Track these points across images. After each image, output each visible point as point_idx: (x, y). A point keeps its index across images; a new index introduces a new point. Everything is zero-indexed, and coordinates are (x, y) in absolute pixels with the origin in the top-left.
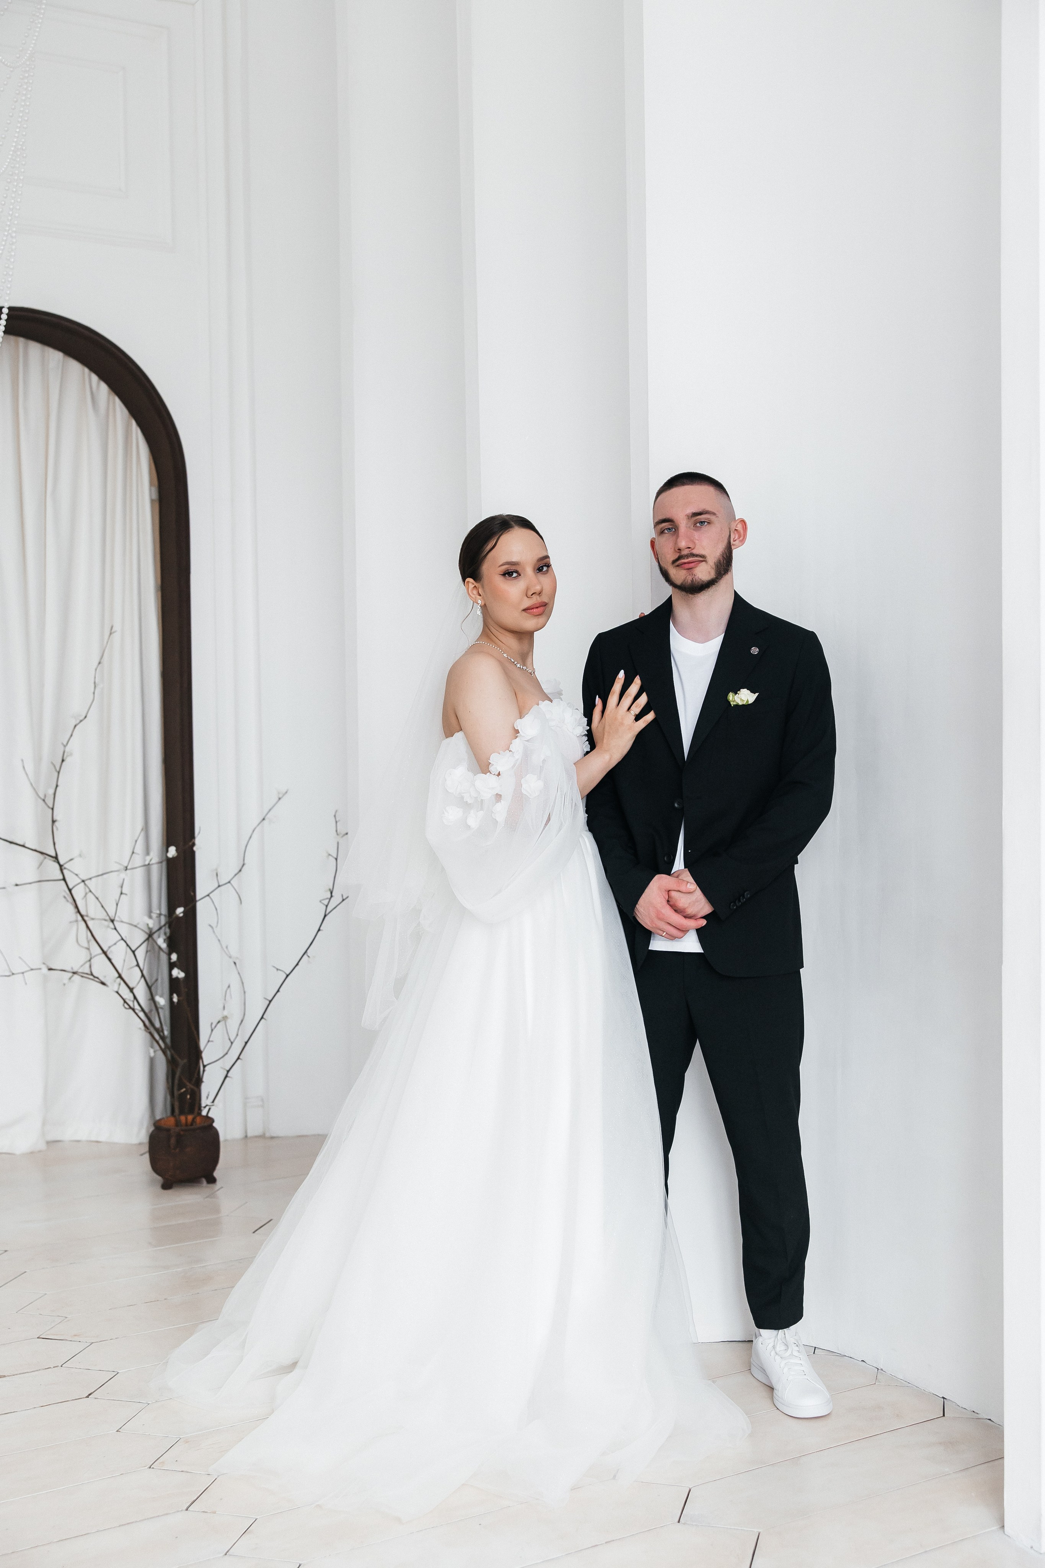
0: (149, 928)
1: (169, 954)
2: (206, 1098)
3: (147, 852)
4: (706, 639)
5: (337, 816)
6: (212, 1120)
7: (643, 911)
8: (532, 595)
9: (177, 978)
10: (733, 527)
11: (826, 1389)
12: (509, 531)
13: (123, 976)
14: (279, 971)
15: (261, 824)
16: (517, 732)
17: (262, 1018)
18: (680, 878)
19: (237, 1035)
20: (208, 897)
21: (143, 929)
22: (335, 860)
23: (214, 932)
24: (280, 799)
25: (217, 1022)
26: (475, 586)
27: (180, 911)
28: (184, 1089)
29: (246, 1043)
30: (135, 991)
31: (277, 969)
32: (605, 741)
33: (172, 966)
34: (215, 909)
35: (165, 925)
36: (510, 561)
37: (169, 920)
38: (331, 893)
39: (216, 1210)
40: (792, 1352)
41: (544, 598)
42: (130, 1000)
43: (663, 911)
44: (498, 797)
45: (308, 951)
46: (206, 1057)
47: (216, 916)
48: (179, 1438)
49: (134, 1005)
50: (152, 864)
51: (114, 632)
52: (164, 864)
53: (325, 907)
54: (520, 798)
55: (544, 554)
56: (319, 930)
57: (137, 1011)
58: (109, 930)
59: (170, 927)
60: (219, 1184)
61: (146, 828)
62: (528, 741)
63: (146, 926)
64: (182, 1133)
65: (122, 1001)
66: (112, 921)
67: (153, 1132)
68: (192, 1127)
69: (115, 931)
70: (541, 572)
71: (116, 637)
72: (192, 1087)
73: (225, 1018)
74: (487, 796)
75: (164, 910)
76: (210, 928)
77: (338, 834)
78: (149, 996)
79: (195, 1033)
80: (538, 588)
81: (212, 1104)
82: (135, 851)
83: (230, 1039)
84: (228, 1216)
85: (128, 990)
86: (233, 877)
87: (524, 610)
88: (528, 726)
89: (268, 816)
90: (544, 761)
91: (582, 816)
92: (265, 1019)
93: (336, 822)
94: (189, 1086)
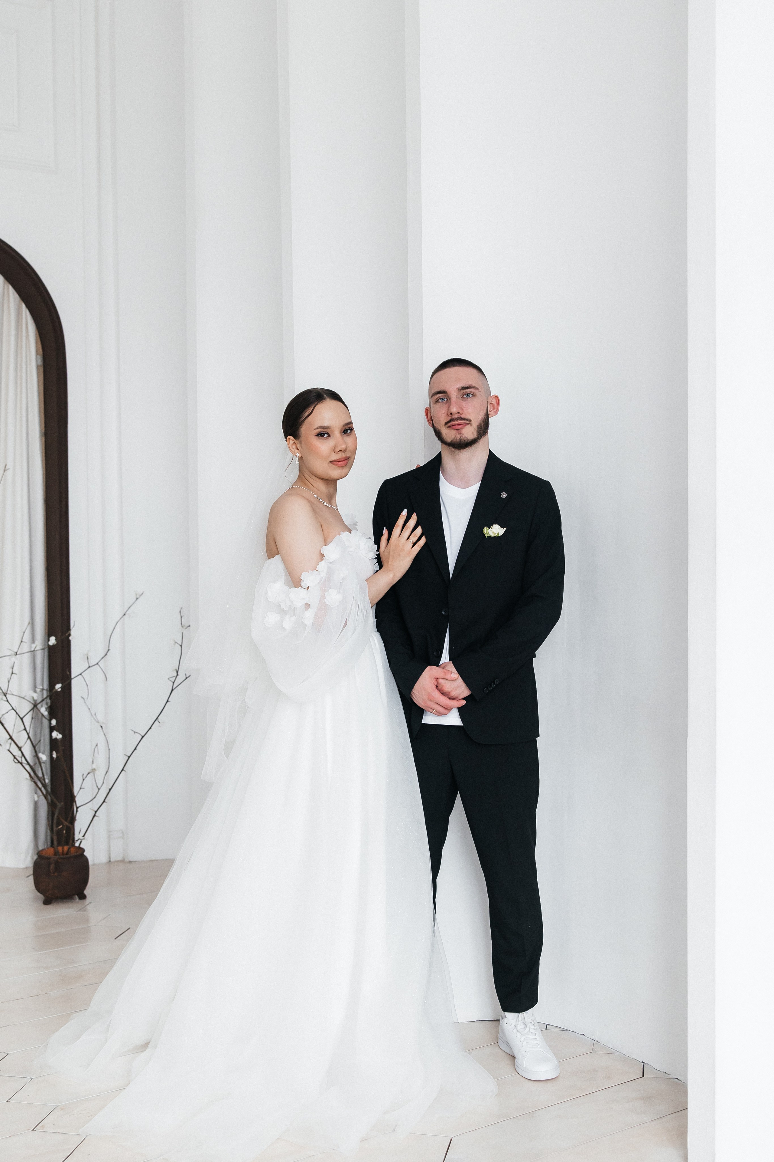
0: (34, 700)
1: (50, 720)
2: (78, 833)
3: (33, 641)
4: (467, 486)
5: (181, 612)
6: (83, 850)
7: (417, 694)
8: (338, 452)
9: (56, 739)
10: (490, 402)
11: (555, 1058)
12: (323, 402)
13: (14, 737)
14: (136, 734)
15: (122, 618)
16: (323, 555)
17: (123, 770)
18: (446, 668)
19: (103, 783)
20: (80, 676)
21: (30, 701)
22: (180, 647)
23: (85, 702)
24: (137, 599)
25: (88, 773)
26: (294, 442)
27: (58, 687)
28: (61, 826)
29: (110, 790)
30: (23, 749)
31: (135, 732)
32: (390, 562)
33: (52, 729)
34: (86, 685)
35: (46, 698)
36: (323, 425)
37: (50, 693)
38: (177, 672)
39: (86, 920)
40: (529, 1030)
41: (348, 454)
42: (19, 757)
43: (433, 694)
44: (307, 606)
45: (159, 718)
46: (79, 801)
47: (87, 690)
48: (56, 1105)
49: (22, 761)
50: (37, 650)
51: (7, 470)
52: (46, 650)
53: (172, 683)
54: (324, 608)
55: (349, 421)
56: (167, 701)
57: (24, 765)
58: (3, 702)
59: (50, 699)
60: (88, 900)
61: (32, 623)
62: (330, 563)
63: (32, 698)
64: (59, 860)
65: (13, 757)
66: (5, 695)
67: (36, 859)
68: (68, 856)
69: (7, 702)
70: (346, 434)
71: (9, 473)
72: (67, 824)
73: (94, 770)
74: (299, 604)
75: (46, 686)
76: (82, 699)
77: (182, 627)
78: (34, 754)
79: (70, 781)
80: (343, 447)
81: (83, 838)
82: (23, 640)
83: (97, 786)
84: (95, 925)
85: (17, 749)
86: (101, 660)
87: (331, 462)
88: (331, 551)
89: (128, 612)
90: (343, 579)
91: (372, 621)
92: (125, 771)
93: (181, 617)
94: (65, 823)
